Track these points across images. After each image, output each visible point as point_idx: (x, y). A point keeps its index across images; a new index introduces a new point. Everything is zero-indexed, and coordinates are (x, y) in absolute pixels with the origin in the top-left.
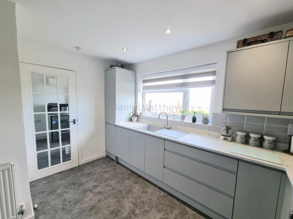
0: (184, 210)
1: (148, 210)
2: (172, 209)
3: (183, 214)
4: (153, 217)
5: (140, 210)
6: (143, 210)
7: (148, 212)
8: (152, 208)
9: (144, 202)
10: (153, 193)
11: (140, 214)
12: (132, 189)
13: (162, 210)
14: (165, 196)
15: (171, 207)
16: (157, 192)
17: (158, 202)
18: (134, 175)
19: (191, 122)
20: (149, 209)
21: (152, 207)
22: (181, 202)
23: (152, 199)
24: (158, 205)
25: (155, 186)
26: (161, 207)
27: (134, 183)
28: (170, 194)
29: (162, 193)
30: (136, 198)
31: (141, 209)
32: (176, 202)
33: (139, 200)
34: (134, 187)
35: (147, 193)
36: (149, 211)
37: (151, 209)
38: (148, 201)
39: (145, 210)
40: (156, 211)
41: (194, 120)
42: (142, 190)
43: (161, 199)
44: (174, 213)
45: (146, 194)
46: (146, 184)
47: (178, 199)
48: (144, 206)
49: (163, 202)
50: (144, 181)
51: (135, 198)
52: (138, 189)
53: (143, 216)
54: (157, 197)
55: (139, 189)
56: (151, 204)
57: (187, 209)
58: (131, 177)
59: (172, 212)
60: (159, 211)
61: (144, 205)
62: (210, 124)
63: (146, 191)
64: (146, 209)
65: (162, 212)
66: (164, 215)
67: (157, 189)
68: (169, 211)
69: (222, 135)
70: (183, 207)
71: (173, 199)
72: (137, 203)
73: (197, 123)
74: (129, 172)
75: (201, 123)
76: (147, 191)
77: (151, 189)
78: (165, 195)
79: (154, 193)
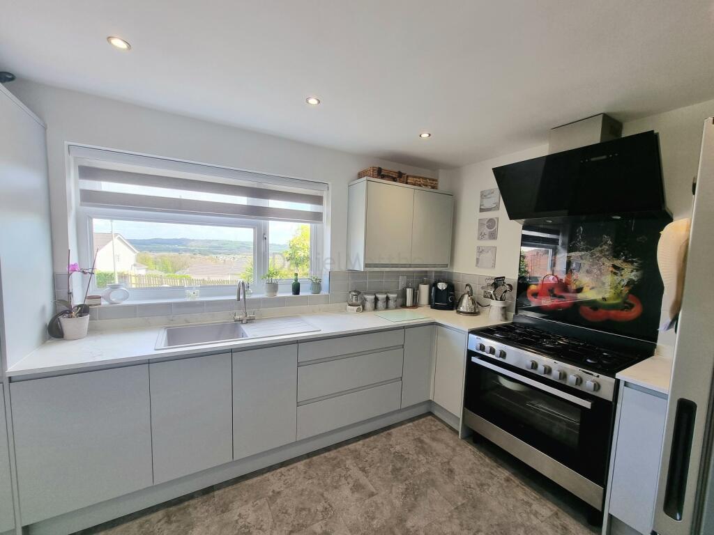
0: (352, 452)
1: (326, 505)
2: (342, 465)
3: (357, 456)
4: (344, 501)
5: (318, 521)
6: (320, 517)
7: (331, 506)
8: (323, 497)
9: (301, 506)
10: (288, 480)
11: (326, 525)
12: (240, 524)
13: (337, 482)
14: (309, 465)
15: (338, 465)
16: (291, 473)
17: (315, 481)
18: (186, 503)
19: (290, 294)
20: (323, 502)
21: (322, 495)
22: (336, 448)
23: (303, 490)
24: (322, 484)
25: (271, 469)
26: (329, 481)
27: (223, 512)
28: (309, 455)
29: (301, 465)
30: (281, 521)
31: (316, 518)
32: (332, 454)
33: (289, 515)
34: (236, 518)
35: (279, 493)
36: (329, 505)
37: (326, 500)
38: (303, 498)
39: (323, 511)
40: (334, 491)
41: (296, 289)
42: (264, 500)
43: (311, 472)
44: (351, 467)
45: (282, 495)
46: (252, 485)
47: (328, 449)
48: (312, 511)
49: (320, 473)
50: (235, 486)
51: (278, 523)
52: (253, 509)
53: (334, 520)
54: (304, 477)
55: (253, 506)
56: (314, 495)
57: (351, 446)
58: (190, 514)
59: (348, 469)
60: (336, 488)
61: (309, 510)
62: (324, 292)
63: (271, 494)
64: (320, 508)
65: (340, 484)
66: (348, 483)
67: (283, 469)
68: (345, 472)
69: (349, 305)
70: (346, 449)
71: (323, 455)
72: (295, 523)
73: (301, 294)
74: (160, 514)
75: (309, 294)
76: (273, 491)
77: (274, 481)
78: (306, 463)
79: (290, 479)
